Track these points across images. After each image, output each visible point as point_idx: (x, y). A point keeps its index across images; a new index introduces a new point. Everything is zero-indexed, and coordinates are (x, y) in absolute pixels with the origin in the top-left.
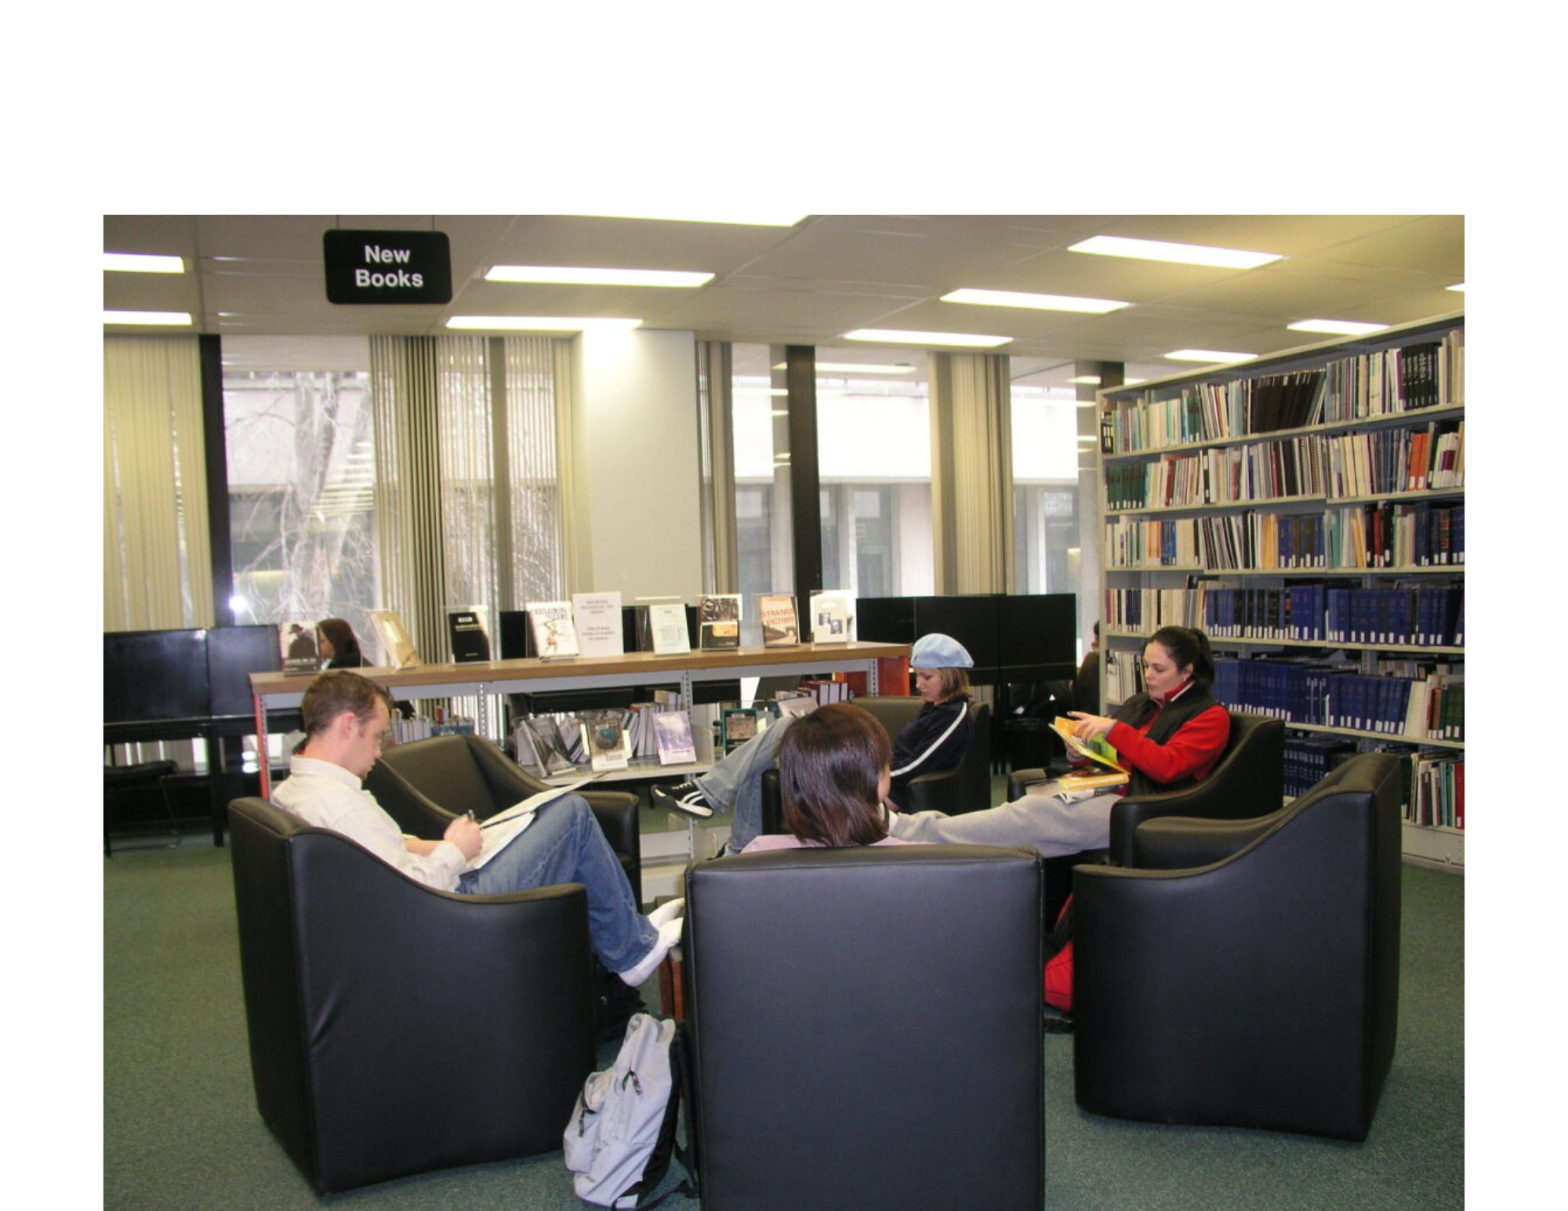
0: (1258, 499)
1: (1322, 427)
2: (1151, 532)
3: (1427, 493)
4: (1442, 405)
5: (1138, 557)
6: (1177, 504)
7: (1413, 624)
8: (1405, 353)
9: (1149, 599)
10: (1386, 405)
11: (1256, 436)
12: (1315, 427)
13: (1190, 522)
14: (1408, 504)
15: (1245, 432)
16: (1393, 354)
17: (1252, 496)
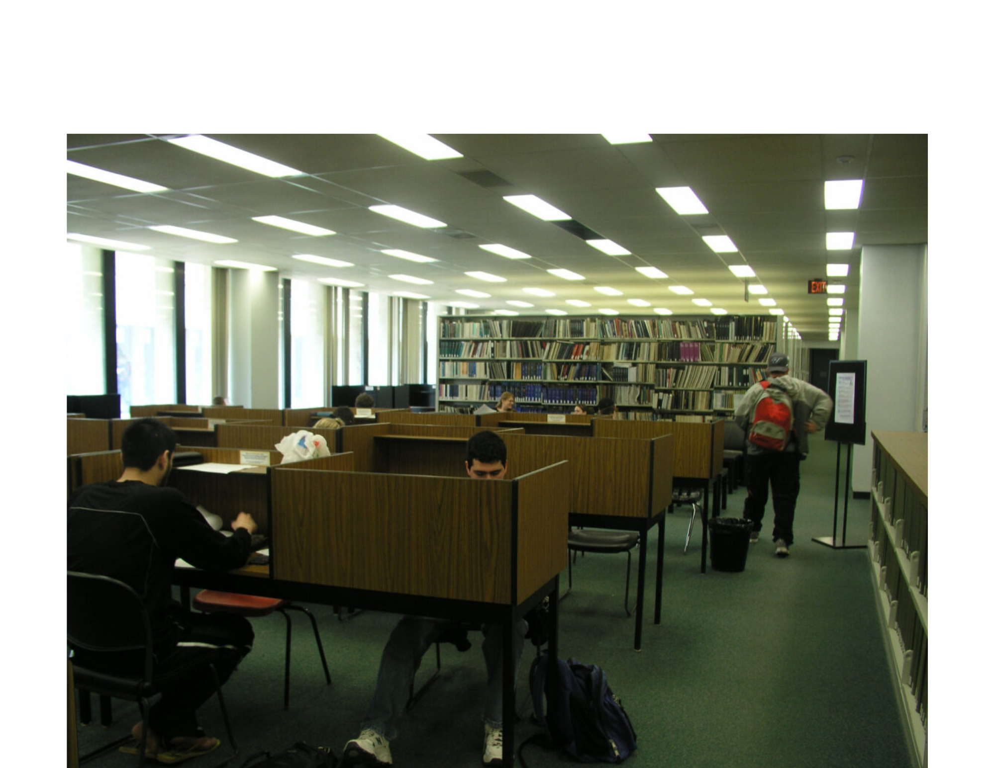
0: (515, 358)
1: (540, 338)
2: (463, 367)
3: (580, 361)
4: (585, 337)
5: (457, 373)
6: (477, 357)
7: (576, 398)
8: (572, 322)
9: (462, 388)
10: (565, 335)
11: (514, 338)
12: (538, 338)
13: (483, 364)
14: (575, 364)
15: (509, 336)
16: (568, 321)
17: (511, 356)
